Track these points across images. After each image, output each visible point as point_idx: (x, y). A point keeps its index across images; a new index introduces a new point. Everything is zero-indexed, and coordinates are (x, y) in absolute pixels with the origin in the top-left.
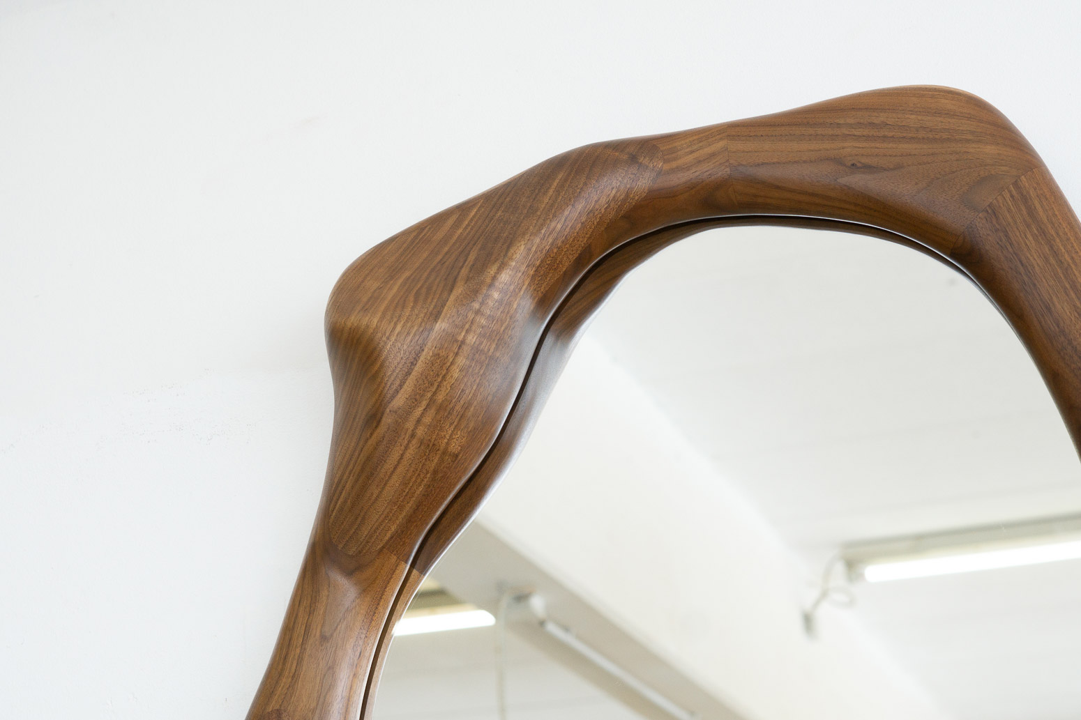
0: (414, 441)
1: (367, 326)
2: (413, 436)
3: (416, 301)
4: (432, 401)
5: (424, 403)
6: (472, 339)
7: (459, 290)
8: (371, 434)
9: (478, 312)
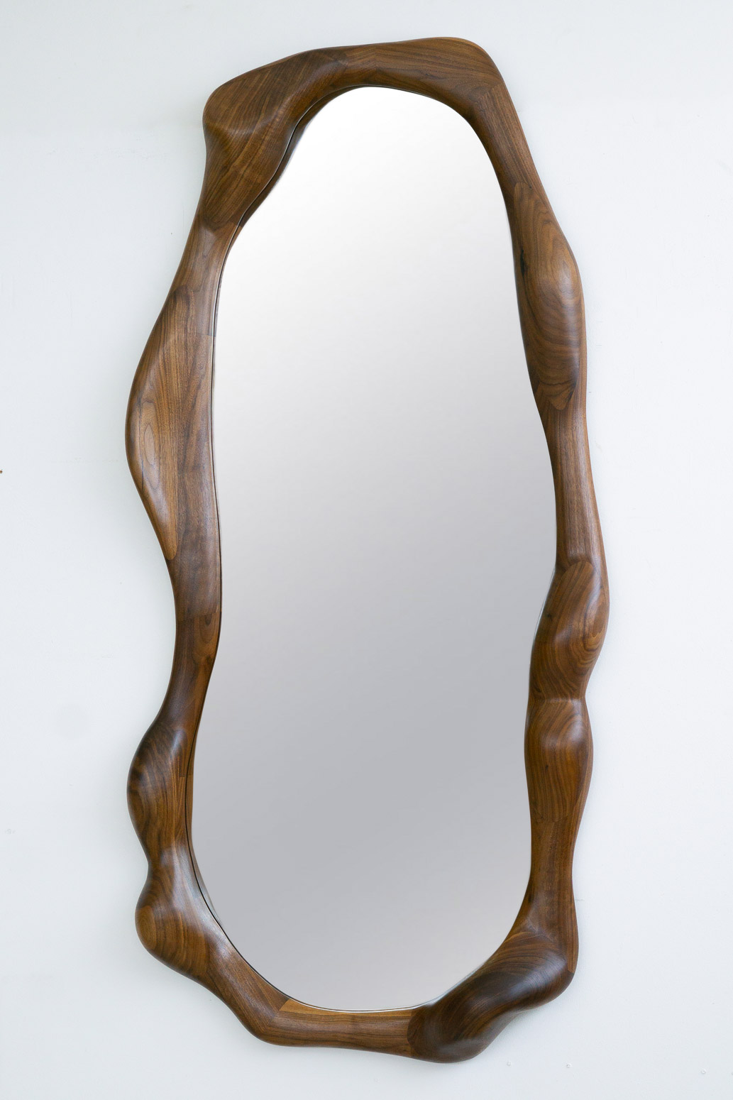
0: (243, 180)
1: (223, 129)
2: (242, 177)
3: (244, 119)
4: (250, 163)
5: (247, 164)
6: (267, 138)
7: (262, 116)
8: (225, 174)
9: (270, 127)
